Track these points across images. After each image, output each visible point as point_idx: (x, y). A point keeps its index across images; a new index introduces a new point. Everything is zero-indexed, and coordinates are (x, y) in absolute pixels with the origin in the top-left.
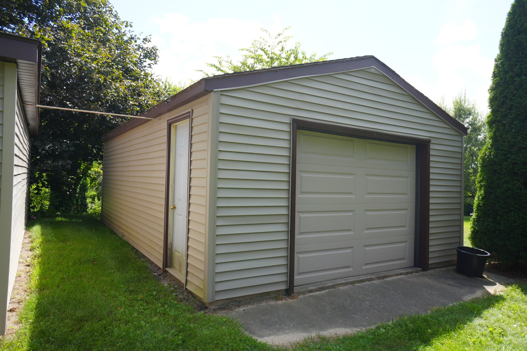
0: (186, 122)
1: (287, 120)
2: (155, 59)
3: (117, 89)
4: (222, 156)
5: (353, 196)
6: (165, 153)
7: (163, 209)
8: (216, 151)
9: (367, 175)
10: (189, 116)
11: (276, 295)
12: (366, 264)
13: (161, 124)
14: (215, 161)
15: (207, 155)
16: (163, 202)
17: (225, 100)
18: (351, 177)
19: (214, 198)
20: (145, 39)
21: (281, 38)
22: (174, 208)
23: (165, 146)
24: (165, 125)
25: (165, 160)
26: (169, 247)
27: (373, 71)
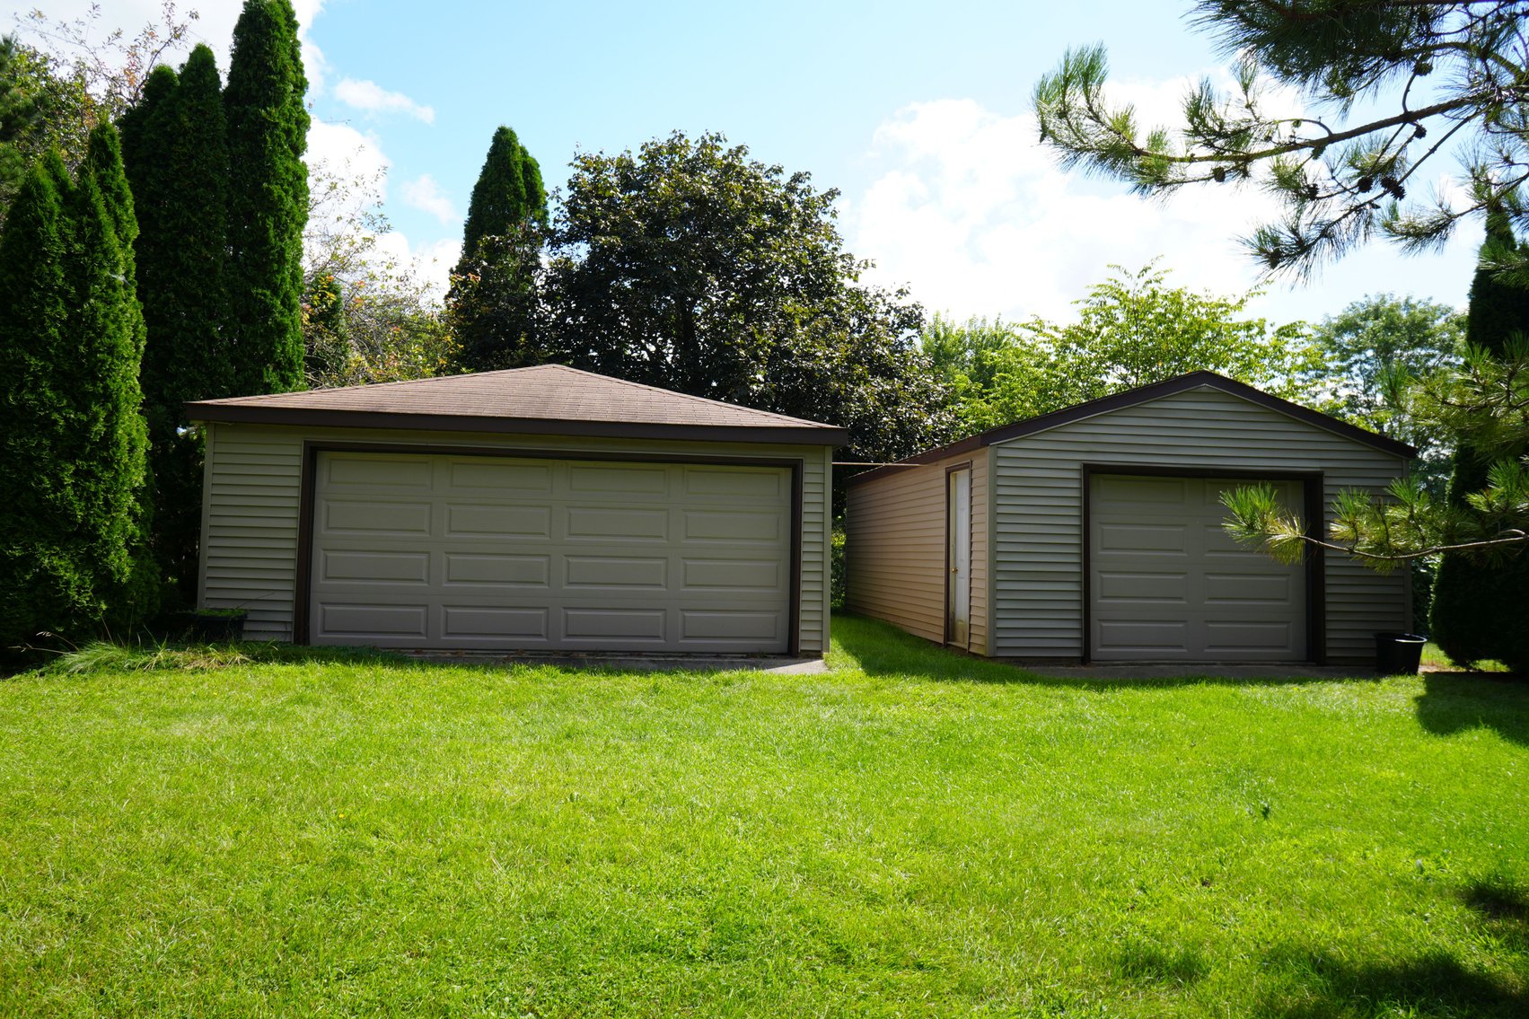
0: (967, 471)
1: (1077, 466)
2: (918, 327)
3: (861, 399)
4: (1000, 510)
5: (1185, 555)
6: (944, 506)
7: (943, 573)
8: (994, 506)
9: (1207, 526)
10: (968, 466)
11: (1069, 661)
12: (1211, 647)
13: (939, 472)
14: (994, 515)
15: (986, 509)
16: (943, 565)
17: (1002, 453)
18: (1181, 529)
19: (994, 552)
20: (901, 292)
21: (1149, 275)
22: (956, 571)
23: (944, 498)
24: (942, 473)
25: (944, 515)
26: (951, 616)
27: (1204, 390)
